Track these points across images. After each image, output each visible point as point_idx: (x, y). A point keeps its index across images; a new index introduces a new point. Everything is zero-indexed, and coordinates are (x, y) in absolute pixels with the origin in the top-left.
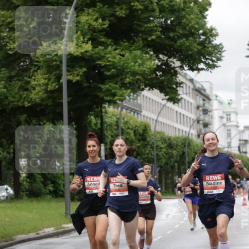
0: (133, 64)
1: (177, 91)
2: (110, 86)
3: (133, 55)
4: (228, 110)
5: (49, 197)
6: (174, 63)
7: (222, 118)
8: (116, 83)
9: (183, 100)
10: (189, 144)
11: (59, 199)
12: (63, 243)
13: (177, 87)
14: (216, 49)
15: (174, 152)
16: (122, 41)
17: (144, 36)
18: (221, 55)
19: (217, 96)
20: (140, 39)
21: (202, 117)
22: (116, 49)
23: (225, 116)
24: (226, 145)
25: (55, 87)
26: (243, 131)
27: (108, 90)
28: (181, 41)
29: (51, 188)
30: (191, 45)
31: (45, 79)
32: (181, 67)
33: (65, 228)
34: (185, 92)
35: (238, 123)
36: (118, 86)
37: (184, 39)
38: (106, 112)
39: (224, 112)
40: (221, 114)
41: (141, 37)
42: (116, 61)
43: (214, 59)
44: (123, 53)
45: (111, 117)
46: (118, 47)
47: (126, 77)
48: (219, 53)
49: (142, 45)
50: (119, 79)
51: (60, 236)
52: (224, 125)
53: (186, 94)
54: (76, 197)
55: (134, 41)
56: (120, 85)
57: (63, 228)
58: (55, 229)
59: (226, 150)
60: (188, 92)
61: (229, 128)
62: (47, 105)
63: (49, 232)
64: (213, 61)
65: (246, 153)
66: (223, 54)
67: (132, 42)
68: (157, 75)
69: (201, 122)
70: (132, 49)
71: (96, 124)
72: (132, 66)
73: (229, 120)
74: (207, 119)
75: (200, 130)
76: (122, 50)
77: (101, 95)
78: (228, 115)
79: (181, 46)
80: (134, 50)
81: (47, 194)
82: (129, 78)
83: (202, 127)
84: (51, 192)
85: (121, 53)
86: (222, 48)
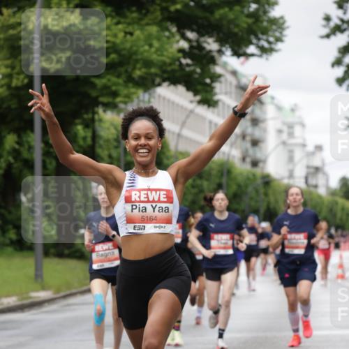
0: (147, 47)
1: (213, 88)
2: (109, 80)
3: (146, 33)
4: (290, 119)
5: (10, 250)
6: (209, 44)
7: (280, 131)
8: (119, 76)
9: (220, 104)
10: (229, 172)
11: (25, 253)
12: (31, 321)
13: (212, 81)
14: (275, 24)
15: (205, 184)
16: (129, 9)
17: (164, 4)
18: (281, 33)
19: (273, 98)
20: (158, 8)
21: (250, 130)
22: (118, 23)
23: (285, 129)
24: (286, 174)
25: (23, 81)
26: (313, 154)
27: (106, 87)
28: (221, 11)
29: (12, 235)
30: (236, 18)
31: (7, 67)
32: (220, 52)
33: (35, 297)
34: (224, 91)
35: (304, 140)
36: (120, 81)
37: (227, 9)
38: (100, 120)
39: (284, 123)
40: (279, 126)
41: (159, 5)
42: (118, 41)
43: (271, 39)
44: (130, 29)
45: (108, 129)
46: (122, 20)
47: (134, 68)
48: (280, 30)
49: (160, 17)
50: (122, 70)
51: (26, 310)
52: (284, 143)
53: (226, 93)
54: (52, 251)
55: (148, 11)
56: (125, 79)
57: (31, 298)
58: (19, 300)
59: (286, 181)
60: (228, 90)
61: (291, 148)
62: (9, 108)
63: (9, 303)
64: (270, 43)
65: (316, 186)
66: (285, 33)
67: (144, 11)
68: (181, 64)
69: (248, 138)
70: (144, 22)
71: (85, 138)
72: (145, 51)
73: (291, 135)
74: (257, 133)
75: (247, 151)
76: (129, 24)
77: (94, 93)
78: (291, 127)
79: (221, 19)
80: (148, 24)
81: (7, 245)
82: (140, 69)
83: (249, 145)
84: (12, 243)
85: (127, 30)
86: (283, 23)
